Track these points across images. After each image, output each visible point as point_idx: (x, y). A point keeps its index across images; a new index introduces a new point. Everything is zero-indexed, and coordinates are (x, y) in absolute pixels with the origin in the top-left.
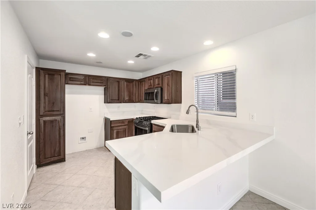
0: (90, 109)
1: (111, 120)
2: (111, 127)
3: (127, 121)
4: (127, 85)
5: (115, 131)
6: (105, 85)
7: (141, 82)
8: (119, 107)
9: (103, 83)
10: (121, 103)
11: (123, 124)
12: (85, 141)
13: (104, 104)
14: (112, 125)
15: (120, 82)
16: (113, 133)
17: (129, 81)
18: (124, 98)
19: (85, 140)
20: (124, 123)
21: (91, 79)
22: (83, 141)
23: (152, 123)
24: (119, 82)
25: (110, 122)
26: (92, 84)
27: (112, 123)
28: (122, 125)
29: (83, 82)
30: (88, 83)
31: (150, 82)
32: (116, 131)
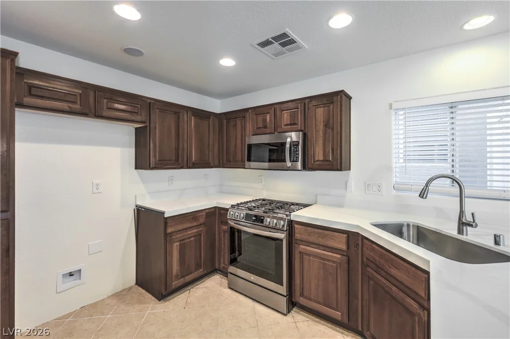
0: (95, 187)
1: (166, 216)
2: (166, 234)
3: (204, 213)
4: (197, 126)
5: (176, 244)
6: (144, 119)
7: (228, 120)
8: (171, 179)
9: (137, 113)
10: (182, 168)
11: (195, 224)
12: (78, 282)
13: (136, 172)
14: (169, 230)
15: (181, 115)
16: (172, 250)
17: (201, 115)
18: (189, 157)
19: (80, 279)
20: (198, 220)
21: (105, 101)
22: (72, 282)
23: (292, 218)
24: (177, 114)
25: (162, 221)
26: (105, 114)
27: (169, 225)
28: (192, 225)
29: (79, 107)
30: (93, 110)
31: (260, 118)
32: (178, 244)
